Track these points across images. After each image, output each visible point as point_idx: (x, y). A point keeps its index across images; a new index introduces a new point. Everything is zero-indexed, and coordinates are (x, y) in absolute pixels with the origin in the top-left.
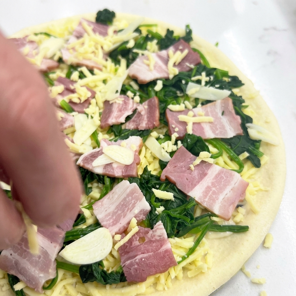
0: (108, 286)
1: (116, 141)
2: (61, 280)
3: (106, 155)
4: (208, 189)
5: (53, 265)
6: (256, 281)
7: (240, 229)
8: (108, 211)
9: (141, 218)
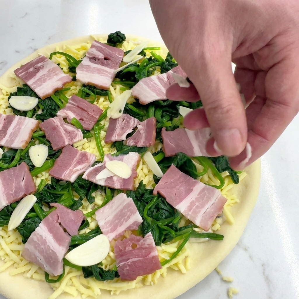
0: (105, 281)
1: (117, 156)
2: (68, 273)
3: (108, 170)
4: (192, 203)
5: (61, 264)
6: (226, 279)
7: (217, 237)
8: (107, 219)
9: (134, 228)
